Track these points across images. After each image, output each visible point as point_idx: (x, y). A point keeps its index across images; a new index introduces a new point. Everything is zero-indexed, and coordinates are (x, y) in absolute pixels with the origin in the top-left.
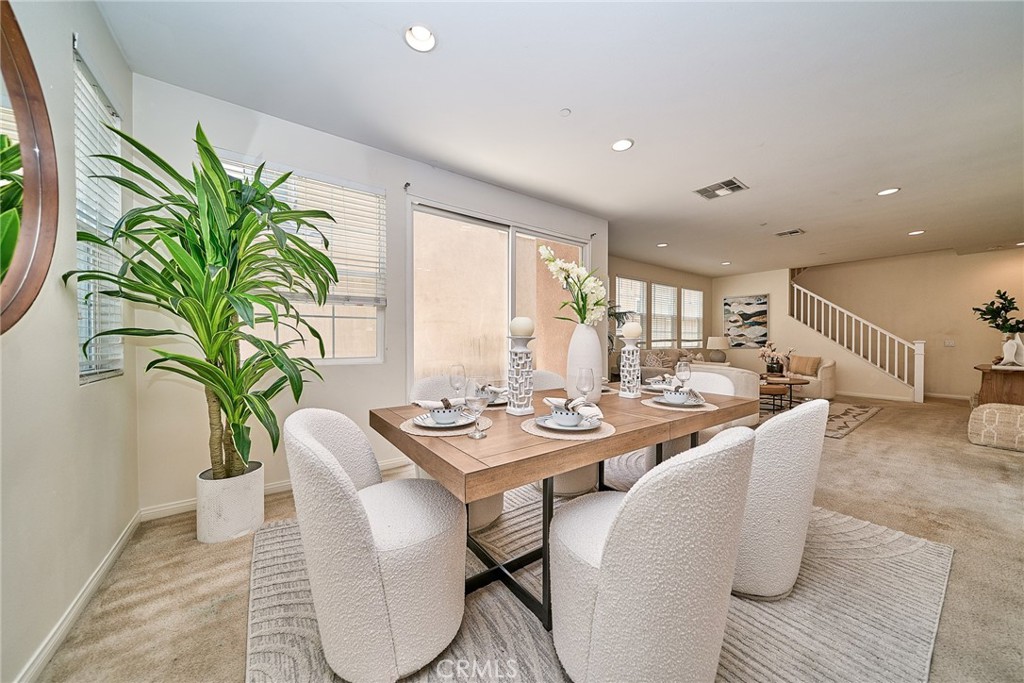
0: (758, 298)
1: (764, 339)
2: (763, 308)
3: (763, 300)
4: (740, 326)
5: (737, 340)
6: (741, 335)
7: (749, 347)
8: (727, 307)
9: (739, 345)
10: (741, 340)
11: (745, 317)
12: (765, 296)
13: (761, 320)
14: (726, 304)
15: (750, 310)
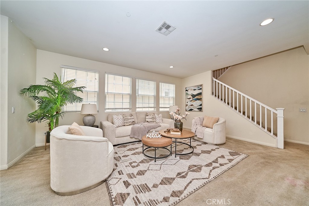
0: (198, 86)
1: (200, 107)
2: (200, 91)
3: (200, 87)
4: (192, 101)
5: (190, 107)
6: (192, 105)
7: (195, 111)
8: (187, 92)
9: (191, 110)
10: (192, 108)
11: (193, 96)
12: (201, 85)
13: (199, 98)
14: (186, 90)
15: (195, 93)
